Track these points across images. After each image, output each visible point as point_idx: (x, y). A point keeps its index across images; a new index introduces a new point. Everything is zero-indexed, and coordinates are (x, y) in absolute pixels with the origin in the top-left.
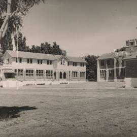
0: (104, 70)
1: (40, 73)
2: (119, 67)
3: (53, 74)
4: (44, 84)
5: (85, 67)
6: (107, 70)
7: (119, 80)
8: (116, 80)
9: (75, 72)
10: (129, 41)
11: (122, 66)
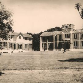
0: (45, 43)
1: (4, 44)
2: (57, 42)
3: (13, 45)
4: (7, 52)
5: (32, 41)
6: (48, 43)
7: (57, 50)
8: (54, 50)
9: (26, 44)
10: (64, 25)
11: (60, 41)
